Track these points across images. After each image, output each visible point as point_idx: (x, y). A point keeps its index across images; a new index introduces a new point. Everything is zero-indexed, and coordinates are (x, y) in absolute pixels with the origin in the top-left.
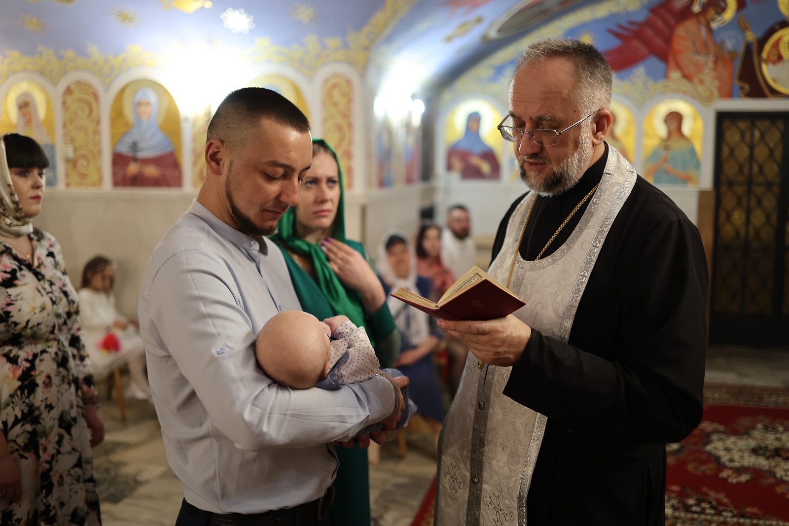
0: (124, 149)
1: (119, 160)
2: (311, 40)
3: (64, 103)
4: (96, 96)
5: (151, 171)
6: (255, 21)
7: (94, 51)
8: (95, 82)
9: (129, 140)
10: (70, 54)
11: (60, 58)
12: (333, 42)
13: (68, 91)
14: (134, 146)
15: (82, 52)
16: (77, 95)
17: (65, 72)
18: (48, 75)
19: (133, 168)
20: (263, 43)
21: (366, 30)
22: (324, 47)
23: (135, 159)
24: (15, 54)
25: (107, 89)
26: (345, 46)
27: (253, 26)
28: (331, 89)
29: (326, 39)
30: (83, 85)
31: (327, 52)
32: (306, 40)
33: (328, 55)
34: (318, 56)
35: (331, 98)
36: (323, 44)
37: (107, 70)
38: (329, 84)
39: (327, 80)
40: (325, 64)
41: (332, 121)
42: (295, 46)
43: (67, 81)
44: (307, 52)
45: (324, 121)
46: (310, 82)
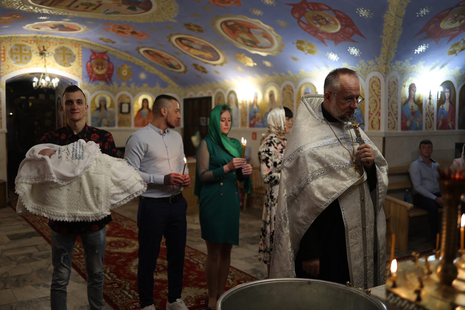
2: (362, 61)
3: (283, 94)
4: (292, 91)
6: (338, 56)
7: (289, 72)
8: (292, 84)
10: (283, 74)
11: (281, 76)
12: (371, 62)
13: (284, 89)
15: (287, 74)
16: (287, 91)
17: (283, 82)
18: (278, 83)
20: (345, 64)
21: (381, 55)
22: (368, 65)
24: (267, 75)
25: (296, 88)
26: (376, 63)
27: (338, 58)
28: (372, 84)
29: (368, 61)
30: (289, 86)
31: (370, 67)
32: (360, 62)
33: (371, 68)
34: (367, 69)
35: (372, 87)
36: (367, 63)
37: (296, 80)
38: (372, 81)
39: (371, 79)
40: (370, 72)
41: (372, 98)
42: (357, 65)
43: (284, 85)
44: (362, 67)
45: (370, 99)
46: (365, 81)
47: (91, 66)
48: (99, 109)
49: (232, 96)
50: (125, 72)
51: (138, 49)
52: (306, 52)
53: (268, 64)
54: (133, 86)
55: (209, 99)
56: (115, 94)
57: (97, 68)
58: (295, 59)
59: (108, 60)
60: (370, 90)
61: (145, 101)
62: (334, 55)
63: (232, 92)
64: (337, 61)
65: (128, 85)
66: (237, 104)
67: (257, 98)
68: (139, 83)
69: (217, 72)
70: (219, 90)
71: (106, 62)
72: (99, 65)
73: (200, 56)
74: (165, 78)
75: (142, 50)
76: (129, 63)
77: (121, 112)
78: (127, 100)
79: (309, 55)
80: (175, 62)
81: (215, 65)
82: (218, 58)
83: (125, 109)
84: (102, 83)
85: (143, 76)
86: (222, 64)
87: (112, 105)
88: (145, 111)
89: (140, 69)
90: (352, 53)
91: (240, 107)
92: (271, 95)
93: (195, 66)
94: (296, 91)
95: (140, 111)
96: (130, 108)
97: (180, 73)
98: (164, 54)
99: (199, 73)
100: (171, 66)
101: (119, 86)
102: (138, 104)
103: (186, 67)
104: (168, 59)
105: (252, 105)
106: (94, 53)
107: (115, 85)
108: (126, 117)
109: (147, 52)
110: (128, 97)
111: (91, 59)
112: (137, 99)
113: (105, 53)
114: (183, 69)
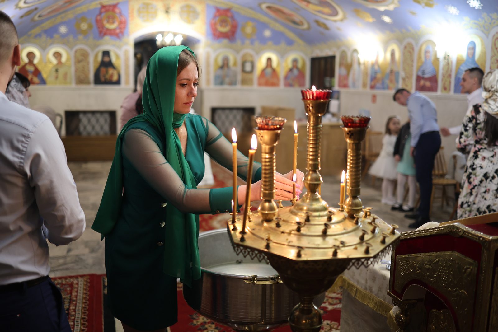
0: (420, 74)
1: (419, 78)
2: (484, 15)
3: (404, 53)
4: (413, 49)
5: (428, 84)
6: (458, 9)
7: (410, 28)
8: (413, 42)
9: (422, 69)
10: (403, 30)
11: (402, 32)
12: (495, 16)
13: (405, 47)
14: (423, 72)
15: (407, 30)
16: (408, 49)
17: (404, 39)
18: (399, 41)
19: (422, 82)
20: (467, 19)
22: (492, 19)
23: (423, 78)
24: (388, 32)
25: (417, 46)
27: (459, 12)
28: (496, 40)
29: (491, 15)
30: (410, 44)
31: (493, 21)
32: (483, 16)
33: (494, 23)
34: (490, 23)
35: (495, 45)
36: (491, 17)
37: (417, 37)
38: (495, 37)
39: (494, 36)
40: (494, 27)
41: (495, 58)
42: (480, 19)
43: (405, 43)
44: (485, 22)
45: (491, 58)
46: (487, 37)
47: (215, 24)
48: (222, 67)
49: (355, 54)
50: (249, 30)
51: (260, 5)
52: (423, 5)
53: (387, 19)
54: (257, 43)
55: (333, 58)
56: (238, 52)
57: (221, 26)
58: (413, 13)
59: (232, 18)
60: (492, 48)
61: (269, 60)
62: (453, 8)
63: (355, 51)
64: (458, 15)
65: (252, 43)
66: (359, 64)
67: (378, 57)
68: (263, 40)
69: (339, 29)
70: (343, 48)
71: (229, 20)
72: (223, 22)
73: (320, 12)
74: (291, 35)
75: (264, 6)
76: (253, 20)
77: (244, 71)
78: (250, 59)
79: (427, 8)
80: (297, 18)
81: (335, 21)
82: (336, 13)
83: (248, 67)
84: (225, 41)
85: (267, 33)
86: (342, 20)
87: (235, 64)
88: (269, 70)
89: (265, 26)
90: (472, 5)
91: (362, 67)
92: (393, 54)
93: (317, 22)
94: (416, 49)
95: (263, 71)
96: (253, 66)
97: (304, 30)
98: (286, 10)
99: (322, 30)
100: (294, 22)
101: (243, 43)
102: (261, 63)
103: (308, 23)
104: (290, 15)
105: (373, 65)
106: (218, 10)
107: (239, 42)
108: (248, 76)
109: (269, 8)
110: (251, 56)
111: (215, 17)
112: (261, 58)
113: (228, 10)
114: (305, 26)
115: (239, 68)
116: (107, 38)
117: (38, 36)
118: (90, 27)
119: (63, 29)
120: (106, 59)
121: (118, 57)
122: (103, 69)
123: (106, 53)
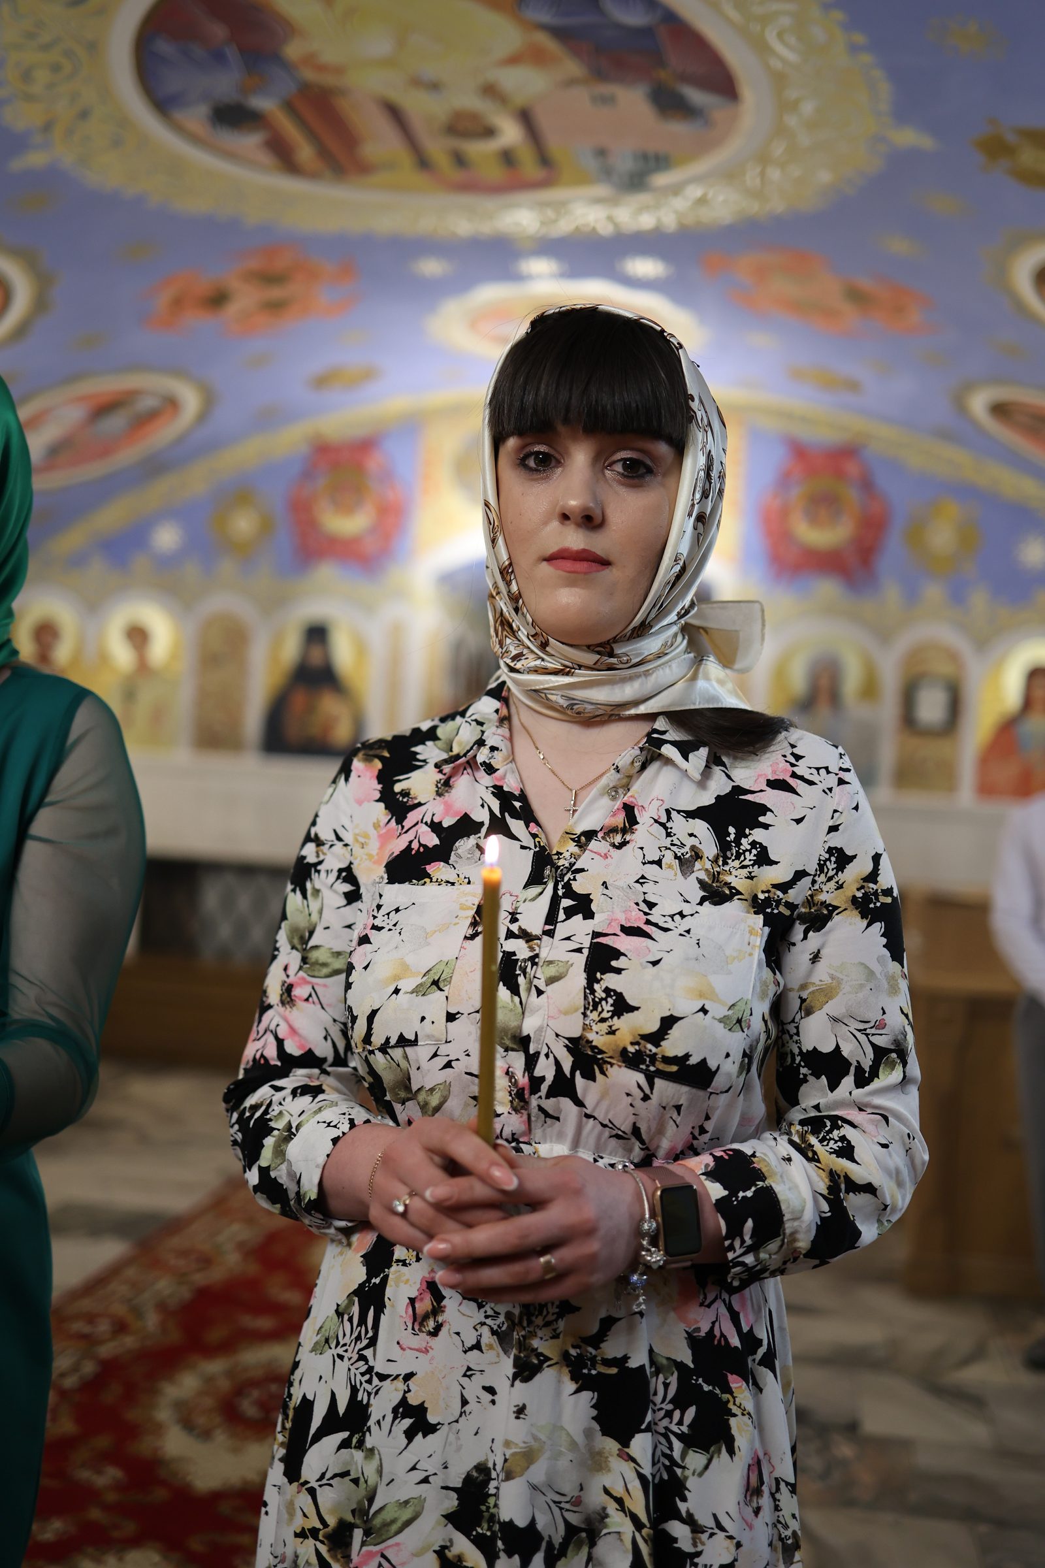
47: (784, 513)
48: (806, 704)
50: (942, 537)
51: (960, 406)
54: (979, 600)
56: (884, 635)
57: (813, 520)
59: (867, 485)
61: (1040, 676)
65: (958, 596)
68: (1015, 586)
71: (852, 495)
72: (824, 504)
75: (979, 403)
76: (965, 491)
77: (909, 723)
78: (943, 668)
83: (931, 707)
84: (828, 588)
85: (1035, 554)
87: (870, 690)
88: (1038, 723)
89: (1020, 518)
95: (1008, 728)
96: (956, 706)
101: (912, 595)
102: (1001, 689)
106: (800, 452)
107: (891, 593)
108: (931, 750)
109: (1000, 410)
110: (953, 657)
111: (784, 480)
112: (999, 666)
113: (847, 452)
115: (888, 710)
116: (327, 572)
117: (77, 561)
118: (266, 527)
119: (167, 538)
120: (316, 656)
121: (361, 648)
122: (299, 699)
123: (317, 634)
